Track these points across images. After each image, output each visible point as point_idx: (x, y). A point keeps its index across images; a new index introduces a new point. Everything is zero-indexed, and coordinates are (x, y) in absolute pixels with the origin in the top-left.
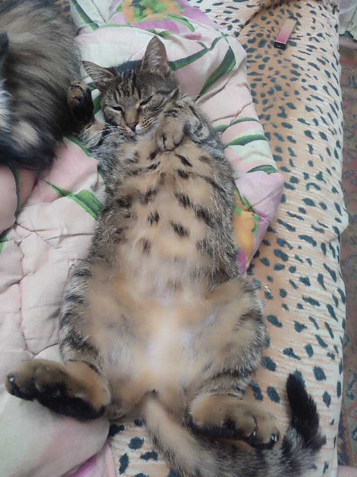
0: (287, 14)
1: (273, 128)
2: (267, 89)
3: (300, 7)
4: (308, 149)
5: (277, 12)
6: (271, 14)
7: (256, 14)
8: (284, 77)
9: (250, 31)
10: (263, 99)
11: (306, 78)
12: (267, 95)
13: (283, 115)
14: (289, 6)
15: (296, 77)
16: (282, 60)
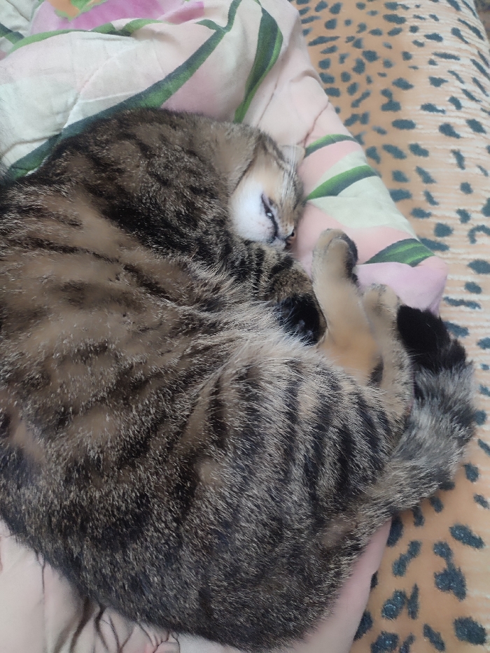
1: (379, 136)
2: (350, 64)
4: (454, 161)
8: (376, 32)
10: (347, 84)
11: (416, 23)
12: (353, 74)
13: (392, 106)
15: (397, 26)
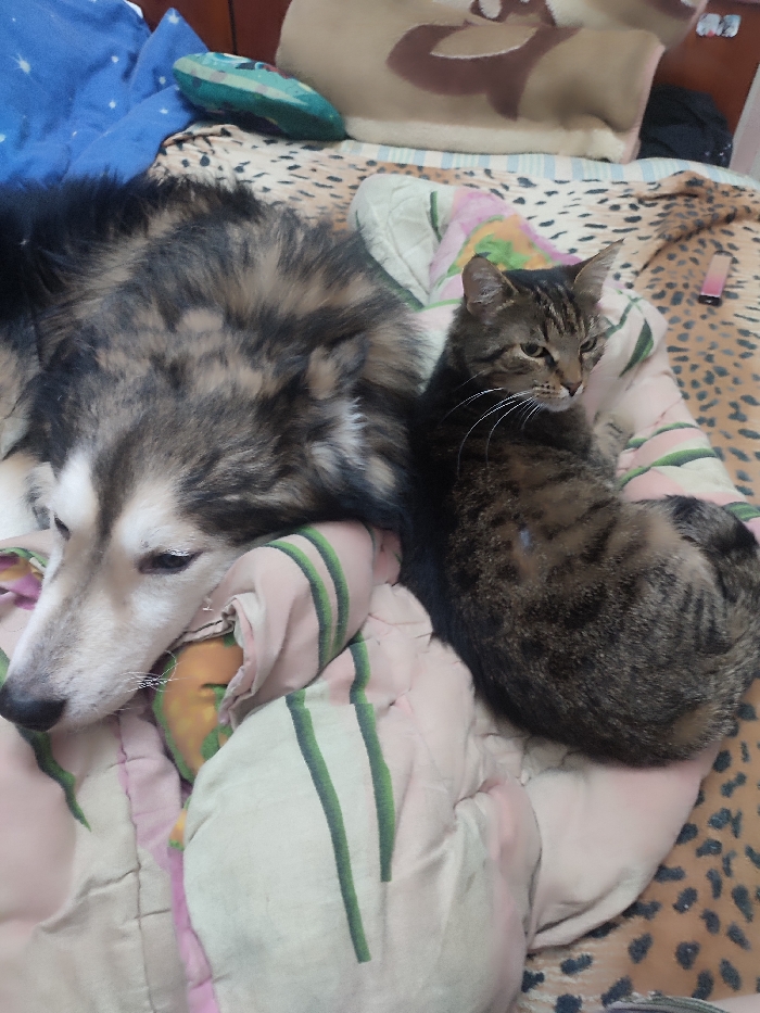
0: (711, 248)
1: (724, 439)
2: (700, 375)
3: (731, 234)
5: (693, 244)
6: (683, 248)
7: (658, 252)
8: (728, 352)
9: (652, 280)
10: (696, 391)
12: (703, 383)
13: (737, 416)
14: (713, 233)
15: (748, 351)
16: (716, 323)
